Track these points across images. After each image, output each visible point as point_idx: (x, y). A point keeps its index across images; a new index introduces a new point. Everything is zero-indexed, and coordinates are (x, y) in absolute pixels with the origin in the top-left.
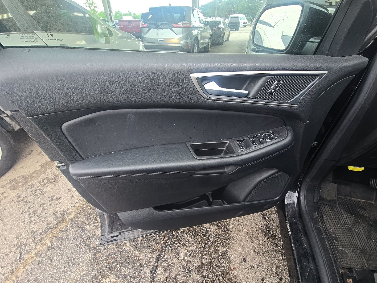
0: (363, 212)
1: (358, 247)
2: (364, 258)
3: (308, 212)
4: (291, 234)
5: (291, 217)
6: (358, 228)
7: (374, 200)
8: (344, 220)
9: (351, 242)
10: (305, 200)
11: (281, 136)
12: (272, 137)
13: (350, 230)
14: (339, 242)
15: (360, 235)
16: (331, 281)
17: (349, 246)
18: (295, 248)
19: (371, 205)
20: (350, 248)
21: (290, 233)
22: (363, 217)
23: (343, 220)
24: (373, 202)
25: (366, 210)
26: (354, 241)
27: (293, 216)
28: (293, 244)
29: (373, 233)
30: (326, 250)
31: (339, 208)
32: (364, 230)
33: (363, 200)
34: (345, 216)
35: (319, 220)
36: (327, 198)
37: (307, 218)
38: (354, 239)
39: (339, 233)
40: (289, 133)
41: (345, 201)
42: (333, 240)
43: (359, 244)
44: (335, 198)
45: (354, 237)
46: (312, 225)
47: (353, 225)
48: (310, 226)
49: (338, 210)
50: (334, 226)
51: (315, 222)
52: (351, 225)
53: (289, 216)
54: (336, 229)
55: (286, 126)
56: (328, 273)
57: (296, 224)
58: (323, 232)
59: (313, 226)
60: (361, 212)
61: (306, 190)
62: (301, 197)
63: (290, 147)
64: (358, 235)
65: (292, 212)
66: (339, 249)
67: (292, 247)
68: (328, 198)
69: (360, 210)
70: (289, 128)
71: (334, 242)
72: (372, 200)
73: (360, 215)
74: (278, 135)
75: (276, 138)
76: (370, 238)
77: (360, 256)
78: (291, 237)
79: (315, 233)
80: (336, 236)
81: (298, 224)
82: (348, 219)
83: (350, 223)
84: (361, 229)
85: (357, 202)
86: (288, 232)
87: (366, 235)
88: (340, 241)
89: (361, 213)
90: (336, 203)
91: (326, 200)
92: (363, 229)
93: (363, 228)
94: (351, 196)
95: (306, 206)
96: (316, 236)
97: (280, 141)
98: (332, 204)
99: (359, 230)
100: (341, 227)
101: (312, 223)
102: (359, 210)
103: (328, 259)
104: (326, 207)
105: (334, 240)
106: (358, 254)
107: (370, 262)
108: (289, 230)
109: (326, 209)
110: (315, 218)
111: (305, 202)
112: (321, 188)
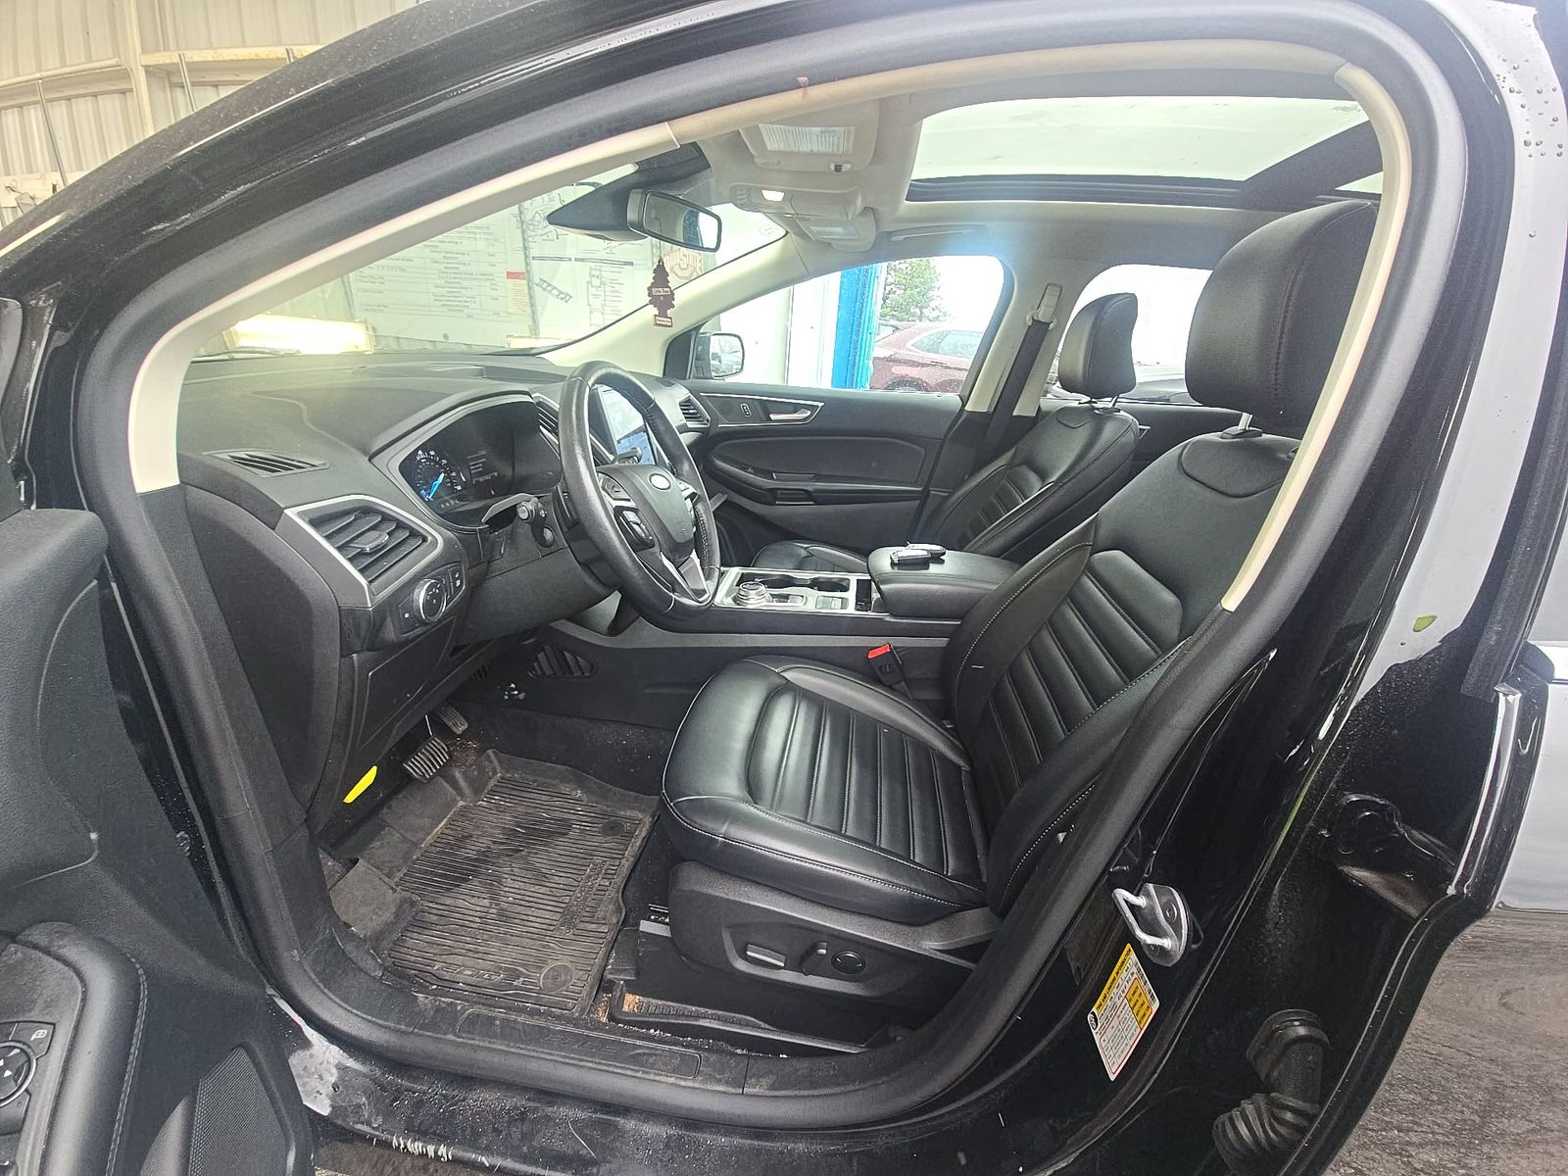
0: (473, 848)
1: (555, 923)
2: (586, 924)
3: (403, 1027)
4: (448, 1146)
5: (388, 1114)
6: (507, 889)
7: (458, 798)
8: (471, 913)
9: (535, 936)
10: (357, 1015)
11: (48, 1005)
12: (16, 1051)
13: (504, 916)
14: (525, 971)
15: (527, 898)
16: (622, 1068)
17: (544, 947)
18: (499, 1158)
19: (463, 813)
20: (550, 947)
21: (442, 1150)
22: (484, 858)
23: (471, 918)
24: (461, 803)
25: (471, 836)
26: (537, 925)
27: (386, 1099)
28: (484, 1159)
29: (534, 859)
30: (538, 1036)
31: (431, 905)
32: (519, 879)
33: (443, 823)
34: (460, 903)
35: (444, 1002)
36: (383, 918)
37: (419, 1044)
38: (531, 922)
39: (503, 954)
40: (72, 952)
41: (420, 871)
42: (511, 987)
43: (548, 915)
44: (401, 894)
45: (526, 918)
46: (451, 1037)
47: (494, 897)
48: (450, 1050)
49: (436, 912)
50: (476, 956)
51: (444, 1018)
52: (491, 904)
53: (380, 1120)
54: (485, 957)
55: (13, 938)
56: (600, 1067)
57: (419, 1104)
58: (484, 1011)
59: (455, 1035)
60: (470, 851)
61: (322, 986)
62: (336, 1023)
63: (144, 993)
64: (523, 903)
65: (368, 1098)
66: (543, 983)
67: (492, 1167)
68: (388, 916)
69: (463, 850)
70: (38, 935)
71: (517, 988)
72: (455, 802)
73: (476, 860)
74: (34, 1015)
75: (41, 1034)
76: (544, 875)
77: (576, 932)
78: (460, 1154)
79: (481, 1044)
80: (506, 970)
81: (425, 1093)
82: (471, 901)
83: (486, 902)
84: (513, 883)
85: (439, 840)
86: (437, 1158)
87: (532, 881)
88: (523, 966)
89: (474, 852)
90: (413, 904)
91: (388, 928)
92: (515, 878)
93: (513, 877)
94: (416, 845)
95: (381, 1022)
96: (490, 1045)
97: (77, 1028)
98: (410, 918)
99: (513, 890)
100: (485, 937)
101: (445, 1034)
102: (462, 852)
103: (565, 1041)
104: (410, 942)
105: (515, 983)
106: (569, 935)
107: (600, 914)
108: (431, 1149)
109: (417, 947)
110: (436, 1012)
111: (365, 1016)
112: (345, 924)
